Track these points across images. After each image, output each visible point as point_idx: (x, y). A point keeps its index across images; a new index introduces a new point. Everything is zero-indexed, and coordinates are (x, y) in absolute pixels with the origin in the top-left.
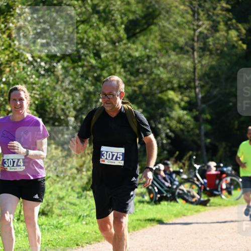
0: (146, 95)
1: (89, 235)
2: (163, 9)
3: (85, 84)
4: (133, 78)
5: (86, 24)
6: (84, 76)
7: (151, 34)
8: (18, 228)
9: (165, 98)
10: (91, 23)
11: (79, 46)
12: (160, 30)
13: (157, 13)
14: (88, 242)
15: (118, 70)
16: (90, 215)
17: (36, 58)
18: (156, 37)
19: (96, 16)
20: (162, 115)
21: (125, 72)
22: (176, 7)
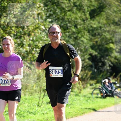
0: (100, 45)
1: (72, 113)
2: (107, 4)
3: (70, 41)
4: (93, 38)
5: (70, 11)
6: (70, 37)
7: (102, 16)
8: (38, 110)
9: (108, 47)
10: (73, 11)
11: (67, 22)
12: (106, 14)
13: (105, 6)
14: (72, 117)
15: (86, 34)
16: (72, 104)
17: (46, 28)
18: (104, 18)
19: (75, 8)
20: (107, 56)
21: (89, 34)
22: (114, 3)
